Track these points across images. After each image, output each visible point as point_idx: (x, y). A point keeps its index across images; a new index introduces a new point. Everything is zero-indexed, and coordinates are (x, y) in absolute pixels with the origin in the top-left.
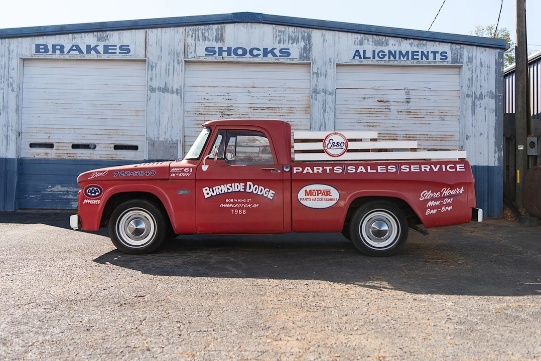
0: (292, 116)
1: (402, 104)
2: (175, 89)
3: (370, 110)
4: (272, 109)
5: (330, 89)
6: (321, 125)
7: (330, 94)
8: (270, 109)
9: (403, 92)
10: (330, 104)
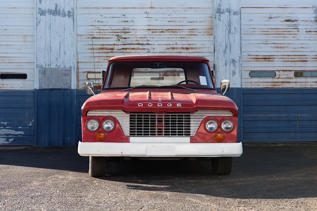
0: (194, 38)
1: (310, 23)
2: (66, 11)
3: (277, 30)
4: (173, 31)
5: (234, 8)
6: (226, 48)
7: (235, 13)
8: (170, 31)
9: (311, 11)
10: (235, 24)
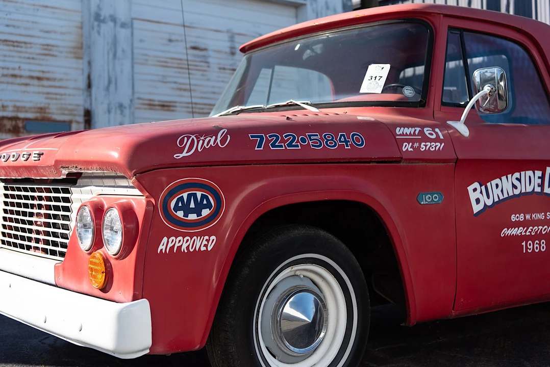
0: (51, 60)
1: (225, 56)
3: (179, 61)
5: (122, 16)
7: (123, 25)
9: (225, 37)
